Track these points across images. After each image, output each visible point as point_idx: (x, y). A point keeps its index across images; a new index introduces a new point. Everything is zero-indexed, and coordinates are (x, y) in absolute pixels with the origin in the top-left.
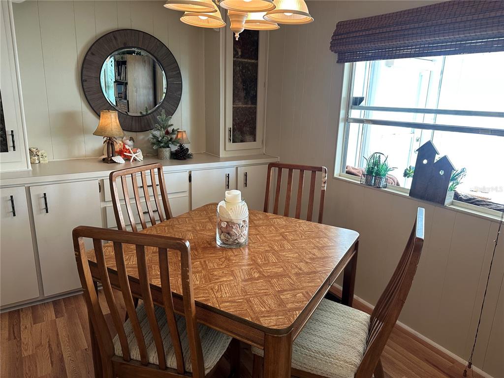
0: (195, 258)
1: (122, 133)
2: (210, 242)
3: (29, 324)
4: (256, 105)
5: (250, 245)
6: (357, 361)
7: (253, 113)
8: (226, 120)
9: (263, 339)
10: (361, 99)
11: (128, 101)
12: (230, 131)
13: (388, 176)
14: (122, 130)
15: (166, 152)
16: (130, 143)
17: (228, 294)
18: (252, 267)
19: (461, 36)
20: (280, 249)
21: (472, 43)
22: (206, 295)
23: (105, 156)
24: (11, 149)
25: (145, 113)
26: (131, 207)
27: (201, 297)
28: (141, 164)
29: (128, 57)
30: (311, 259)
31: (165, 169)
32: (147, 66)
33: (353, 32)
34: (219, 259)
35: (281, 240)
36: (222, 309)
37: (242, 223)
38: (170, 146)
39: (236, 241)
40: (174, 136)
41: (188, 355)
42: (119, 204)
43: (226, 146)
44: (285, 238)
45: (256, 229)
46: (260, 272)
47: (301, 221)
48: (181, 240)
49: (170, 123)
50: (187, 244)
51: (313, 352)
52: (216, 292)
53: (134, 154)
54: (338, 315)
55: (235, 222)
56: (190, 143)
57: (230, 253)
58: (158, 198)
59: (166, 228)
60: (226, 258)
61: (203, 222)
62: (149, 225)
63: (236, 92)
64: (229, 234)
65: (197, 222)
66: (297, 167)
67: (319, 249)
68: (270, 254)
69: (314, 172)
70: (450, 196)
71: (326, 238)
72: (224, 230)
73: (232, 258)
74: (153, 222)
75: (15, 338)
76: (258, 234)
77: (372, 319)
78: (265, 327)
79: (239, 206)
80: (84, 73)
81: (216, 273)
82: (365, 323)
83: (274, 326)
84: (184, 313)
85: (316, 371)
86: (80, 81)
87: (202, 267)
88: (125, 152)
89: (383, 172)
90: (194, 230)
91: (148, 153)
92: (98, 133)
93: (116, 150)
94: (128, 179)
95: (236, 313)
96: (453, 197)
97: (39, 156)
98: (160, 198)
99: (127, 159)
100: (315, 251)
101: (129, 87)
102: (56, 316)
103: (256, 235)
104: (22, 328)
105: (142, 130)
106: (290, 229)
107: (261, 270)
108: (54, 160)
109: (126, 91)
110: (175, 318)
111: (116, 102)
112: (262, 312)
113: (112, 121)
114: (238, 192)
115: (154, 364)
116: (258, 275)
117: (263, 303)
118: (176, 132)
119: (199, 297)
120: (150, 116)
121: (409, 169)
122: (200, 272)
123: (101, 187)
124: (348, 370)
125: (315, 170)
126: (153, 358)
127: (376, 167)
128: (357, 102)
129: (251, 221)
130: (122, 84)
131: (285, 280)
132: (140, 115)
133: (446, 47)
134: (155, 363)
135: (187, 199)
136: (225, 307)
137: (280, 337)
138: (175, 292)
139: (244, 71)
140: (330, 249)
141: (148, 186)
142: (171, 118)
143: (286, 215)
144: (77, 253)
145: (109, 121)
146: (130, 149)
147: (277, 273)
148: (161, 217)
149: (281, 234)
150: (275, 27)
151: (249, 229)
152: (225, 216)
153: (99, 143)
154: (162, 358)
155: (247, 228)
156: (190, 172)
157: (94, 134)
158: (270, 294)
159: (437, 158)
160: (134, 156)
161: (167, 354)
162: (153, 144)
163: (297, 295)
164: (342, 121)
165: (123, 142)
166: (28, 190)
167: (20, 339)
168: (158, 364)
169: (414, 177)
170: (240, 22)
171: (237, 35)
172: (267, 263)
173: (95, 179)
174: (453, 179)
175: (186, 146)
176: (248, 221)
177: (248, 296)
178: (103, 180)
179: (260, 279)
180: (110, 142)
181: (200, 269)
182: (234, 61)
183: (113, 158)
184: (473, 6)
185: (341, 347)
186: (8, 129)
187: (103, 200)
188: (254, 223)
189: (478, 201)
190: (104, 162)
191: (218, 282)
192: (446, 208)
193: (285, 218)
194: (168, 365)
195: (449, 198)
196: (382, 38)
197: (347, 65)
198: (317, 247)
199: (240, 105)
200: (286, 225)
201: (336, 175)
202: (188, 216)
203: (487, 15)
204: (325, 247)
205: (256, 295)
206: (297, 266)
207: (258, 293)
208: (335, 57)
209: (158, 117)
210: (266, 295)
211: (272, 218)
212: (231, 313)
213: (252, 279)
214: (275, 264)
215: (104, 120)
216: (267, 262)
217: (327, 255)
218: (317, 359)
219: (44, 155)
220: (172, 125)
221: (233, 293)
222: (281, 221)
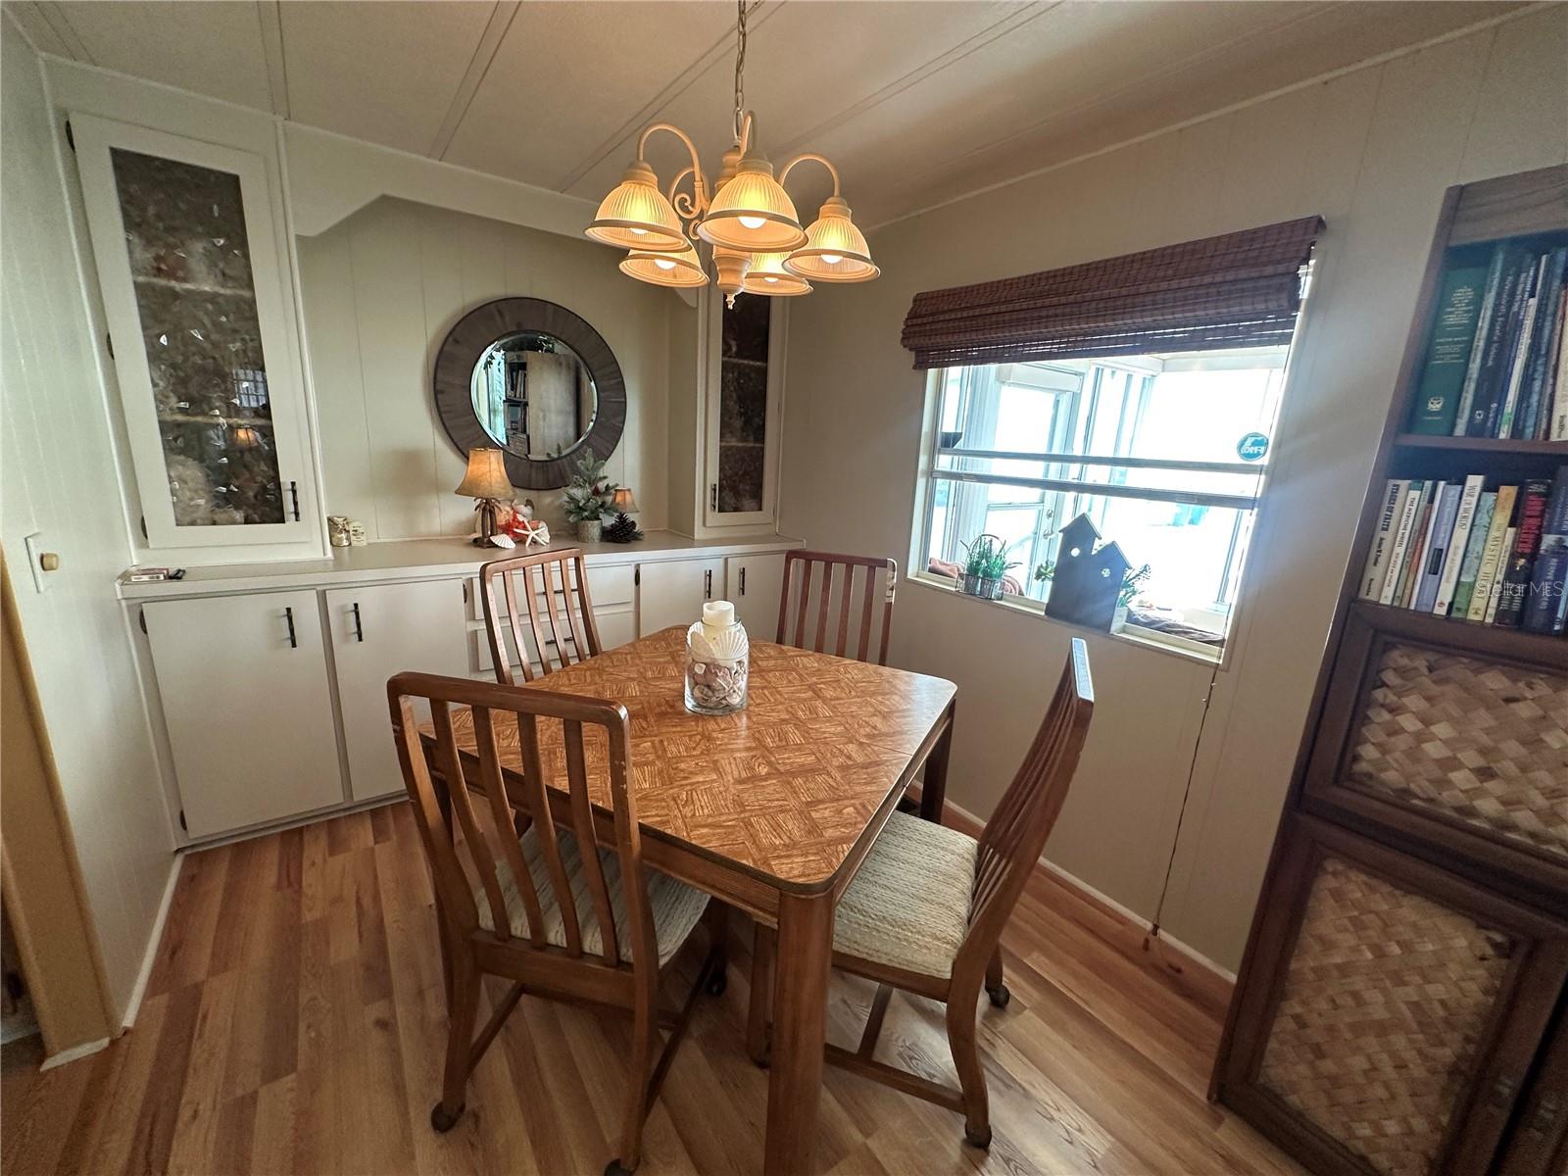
0: (642, 735)
1: (510, 491)
2: (671, 703)
3: (320, 856)
4: (763, 443)
5: (751, 708)
6: (957, 934)
7: (759, 457)
8: (707, 470)
9: (777, 902)
10: (956, 437)
11: (528, 437)
12: (715, 490)
13: (1006, 578)
14: (509, 486)
15: (594, 529)
16: (527, 510)
17: (706, 811)
18: (754, 753)
19: (1146, 320)
20: (810, 716)
21: (1165, 334)
22: (663, 812)
23: (478, 535)
24: (290, 517)
25: (555, 456)
26: (523, 633)
27: (652, 816)
28: (546, 548)
29: (529, 356)
30: (868, 736)
31: (588, 559)
32: (564, 371)
33: (944, 312)
34: (690, 737)
35: (810, 699)
36: (693, 842)
37: (736, 667)
38: (601, 516)
39: (724, 702)
40: (609, 499)
41: (625, 929)
42: (499, 627)
43: (706, 518)
44: (818, 694)
45: (763, 678)
46: (769, 763)
47: (848, 661)
48: (609, 703)
49: (601, 474)
50: (623, 712)
51: (873, 919)
52: (684, 806)
53: (533, 530)
54: (919, 842)
55: (722, 663)
56: (638, 512)
57: (711, 725)
58: (574, 614)
59: (588, 673)
60: (703, 736)
61: (660, 663)
62: (556, 666)
63: (726, 419)
64: (709, 687)
65: (647, 663)
66: (839, 559)
67: (884, 717)
68: (790, 728)
69: (872, 569)
70: (1120, 616)
71: (896, 694)
72: (699, 680)
73: (715, 735)
74: (564, 661)
75: (290, 885)
76: (765, 687)
77: (981, 850)
78: (782, 880)
79: (730, 633)
80: (440, 376)
81: (683, 766)
82: (969, 857)
83: (799, 876)
84: (616, 845)
85: (879, 957)
86: (432, 393)
87: (656, 753)
88: (517, 528)
89: (996, 571)
90: (642, 679)
91: (559, 530)
92: (464, 490)
93: (498, 523)
94: (517, 578)
95: (723, 851)
96: (1125, 618)
97: (348, 531)
98: (579, 614)
99: (520, 540)
100: (877, 721)
101: (532, 411)
102: (375, 838)
103: (763, 688)
104: (306, 864)
105: (551, 486)
106: (828, 678)
107: (773, 759)
108: (379, 541)
109: (525, 419)
110: (598, 856)
111: (507, 437)
112: (776, 848)
113: (491, 468)
114: (729, 606)
115: (557, 946)
116: (766, 770)
117: (777, 828)
118: (613, 491)
119: (648, 816)
120: (564, 460)
121: (1044, 565)
122: (653, 763)
123: (467, 594)
124: (940, 955)
125: (874, 564)
126: (556, 935)
127: (984, 561)
128: (949, 442)
129: (752, 661)
130: (519, 406)
131: (819, 779)
132: (544, 458)
133: (1117, 341)
134: (560, 944)
135: (631, 617)
136: (699, 837)
137: (812, 900)
138: (600, 804)
139: (742, 381)
140: (904, 717)
141: (556, 592)
142: (603, 464)
143: (819, 649)
144: (398, 728)
145: (484, 468)
146: (526, 522)
147: (803, 765)
148: (580, 652)
149: (811, 687)
150: (804, 288)
151: (749, 677)
152: (701, 651)
153: (466, 509)
154: (574, 933)
155: (745, 677)
156: (638, 566)
157: (456, 493)
158: (790, 810)
159: (1097, 546)
160: (532, 534)
161: (584, 927)
162: (570, 512)
163: (845, 811)
164: (922, 476)
165: (513, 509)
166: (322, 597)
167: (301, 887)
168: (565, 945)
169: (1053, 579)
170: (737, 272)
171: (731, 299)
172: (785, 745)
173: (457, 576)
174: (1127, 585)
175: (631, 517)
176: (746, 663)
177: (747, 814)
178: (472, 579)
179: (771, 779)
180: (488, 508)
181: (651, 757)
182: (723, 362)
183: (491, 538)
184: (1171, 263)
185: (925, 907)
186: (285, 479)
187: (472, 617)
188: (759, 665)
189: (1168, 626)
190: (476, 547)
191: (687, 785)
192: (1113, 639)
193: (817, 655)
194: (587, 949)
195: (1118, 623)
196: (997, 323)
197: (932, 372)
198: (879, 712)
199: (734, 443)
200: (819, 670)
201: (910, 576)
202: (632, 650)
203: (1197, 280)
204: (896, 712)
205: (763, 811)
206: (841, 751)
207: (767, 808)
208: (910, 357)
209: (579, 463)
210: (782, 812)
211: (793, 656)
212: (712, 849)
213: (754, 779)
214: (799, 748)
215: (475, 466)
216: (784, 743)
217: (899, 729)
218: (879, 931)
219: (360, 530)
220: (605, 478)
221: (717, 808)
222: (810, 661)
